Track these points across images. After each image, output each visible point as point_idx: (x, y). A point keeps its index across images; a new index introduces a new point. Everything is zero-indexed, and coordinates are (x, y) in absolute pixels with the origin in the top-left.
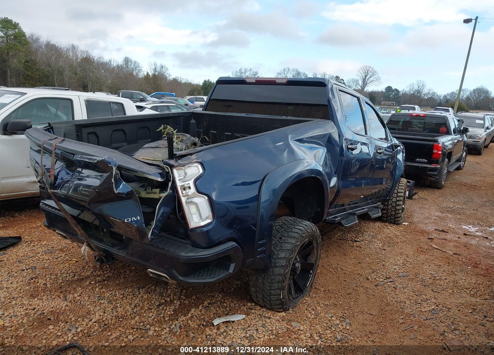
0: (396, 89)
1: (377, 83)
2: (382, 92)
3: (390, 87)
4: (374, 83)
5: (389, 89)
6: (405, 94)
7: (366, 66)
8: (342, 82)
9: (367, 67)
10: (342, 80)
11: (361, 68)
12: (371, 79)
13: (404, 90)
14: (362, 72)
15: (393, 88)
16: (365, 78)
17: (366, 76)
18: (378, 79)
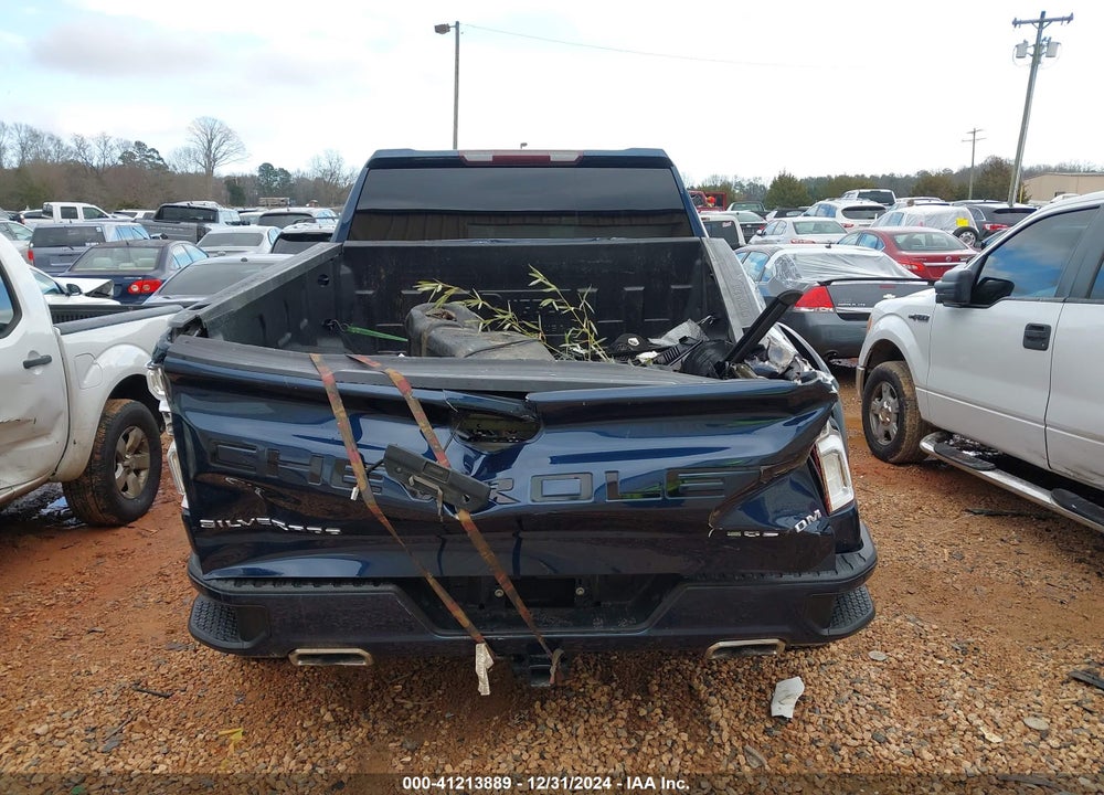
0: (282, 170)
1: (238, 156)
2: (252, 177)
3: (270, 165)
4: (231, 157)
5: (266, 169)
6: (302, 180)
7: (205, 119)
8: (155, 155)
9: (210, 122)
10: (153, 150)
11: (194, 122)
12: (223, 148)
13: (299, 171)
14: (198, 132)
15: (276, 167)
16: (210, 147)
17: (210, 142)
18: (240, 148)
